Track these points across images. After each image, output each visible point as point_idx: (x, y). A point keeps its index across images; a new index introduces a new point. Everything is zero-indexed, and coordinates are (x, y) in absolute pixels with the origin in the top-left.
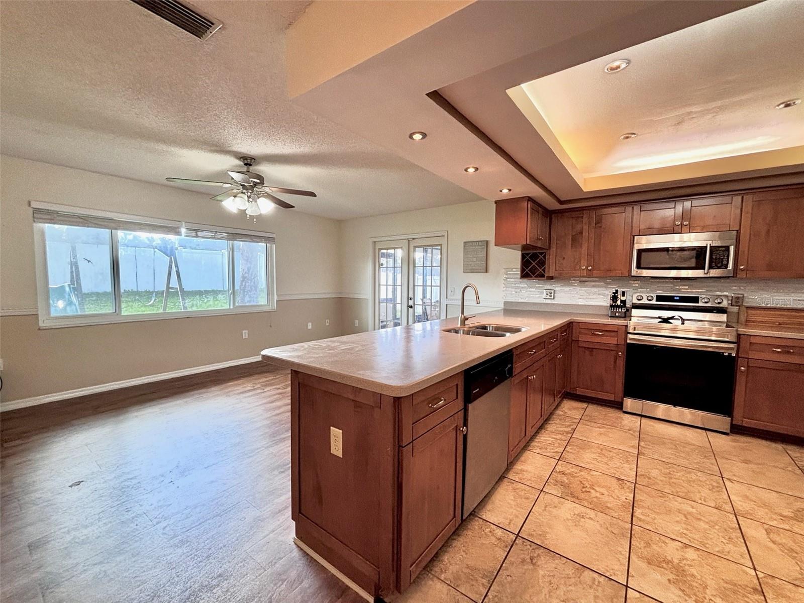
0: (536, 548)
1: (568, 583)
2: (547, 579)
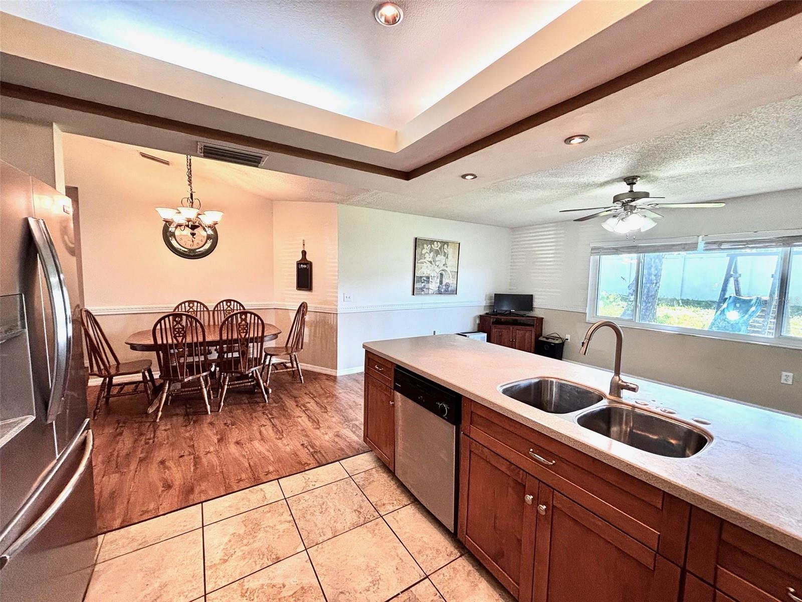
0: (365, 520)
1: (333, 518)
2: (342, 510)
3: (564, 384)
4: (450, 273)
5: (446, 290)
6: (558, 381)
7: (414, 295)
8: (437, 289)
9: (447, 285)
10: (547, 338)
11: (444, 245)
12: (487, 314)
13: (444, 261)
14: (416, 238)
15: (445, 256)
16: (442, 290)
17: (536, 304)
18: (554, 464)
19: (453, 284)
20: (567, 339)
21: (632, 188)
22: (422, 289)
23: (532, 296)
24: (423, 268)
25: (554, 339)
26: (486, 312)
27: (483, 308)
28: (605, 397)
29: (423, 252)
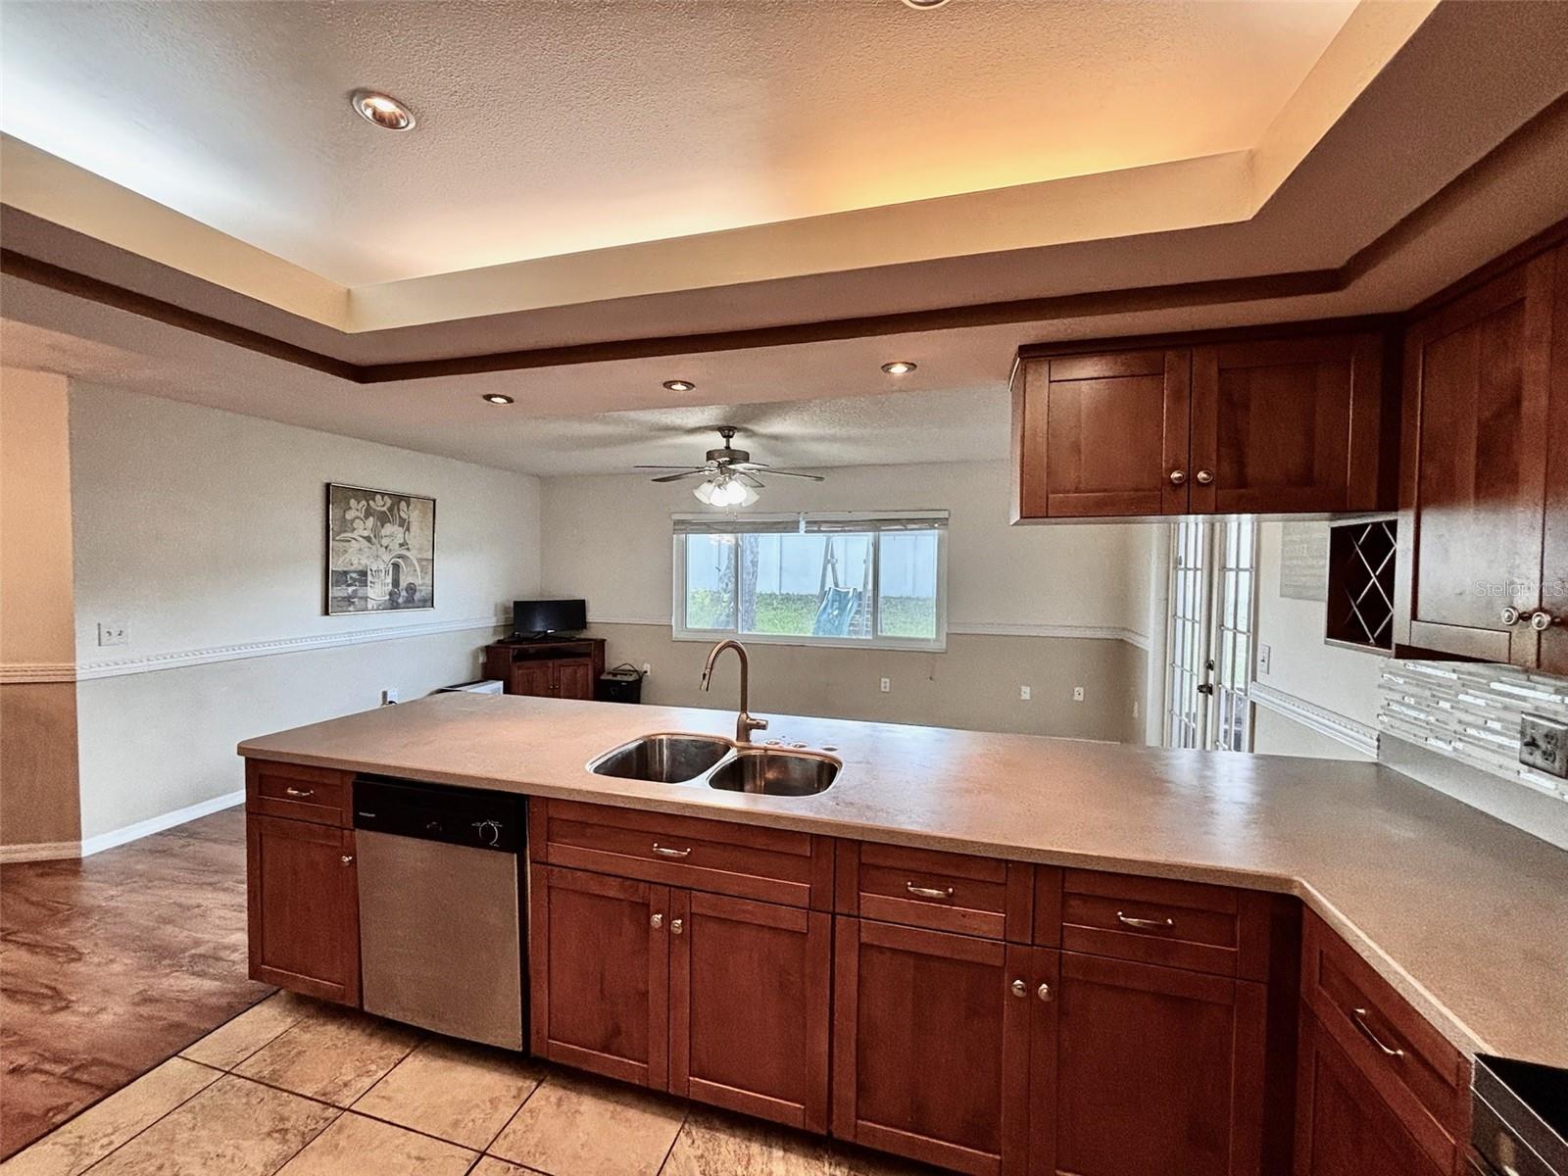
0: (304, 1138)
3: (676, 741)
4: (416, 563)
5: (407, 598)
6: (670, 737)
7: (326, 613)
8: (388, 597)
9: (411, 589)
10: (615, 675)
11: (399, 502)
12: (499, 641)
13: (401, 535)
14: (328, 486)
15: (401, 525)
16: (400, 600)
17: (592, 615)
18: (689, 853)
19: (423, 585)
20: (646, 672)
21: (728, 442)
22: (348, 600)
23: (584, 601)
24: (350, 551)
25: (626, 675)
26: (496, 639)
27: (491, 630)
28: (733, 745)
29: (350, 515)
